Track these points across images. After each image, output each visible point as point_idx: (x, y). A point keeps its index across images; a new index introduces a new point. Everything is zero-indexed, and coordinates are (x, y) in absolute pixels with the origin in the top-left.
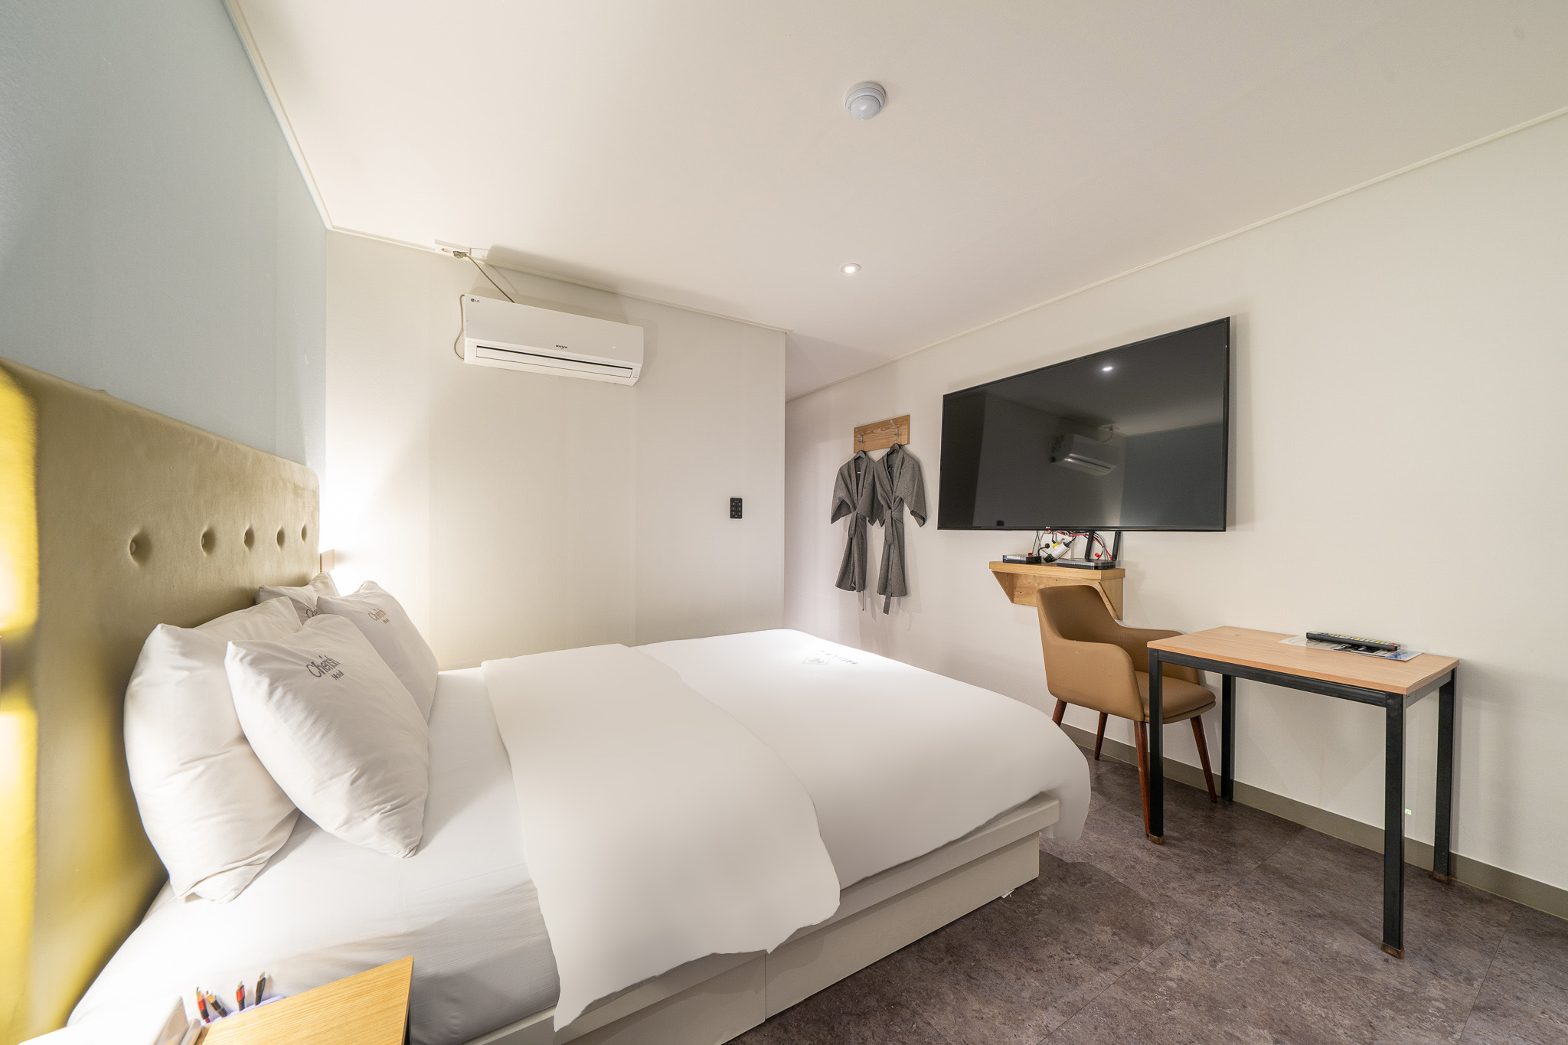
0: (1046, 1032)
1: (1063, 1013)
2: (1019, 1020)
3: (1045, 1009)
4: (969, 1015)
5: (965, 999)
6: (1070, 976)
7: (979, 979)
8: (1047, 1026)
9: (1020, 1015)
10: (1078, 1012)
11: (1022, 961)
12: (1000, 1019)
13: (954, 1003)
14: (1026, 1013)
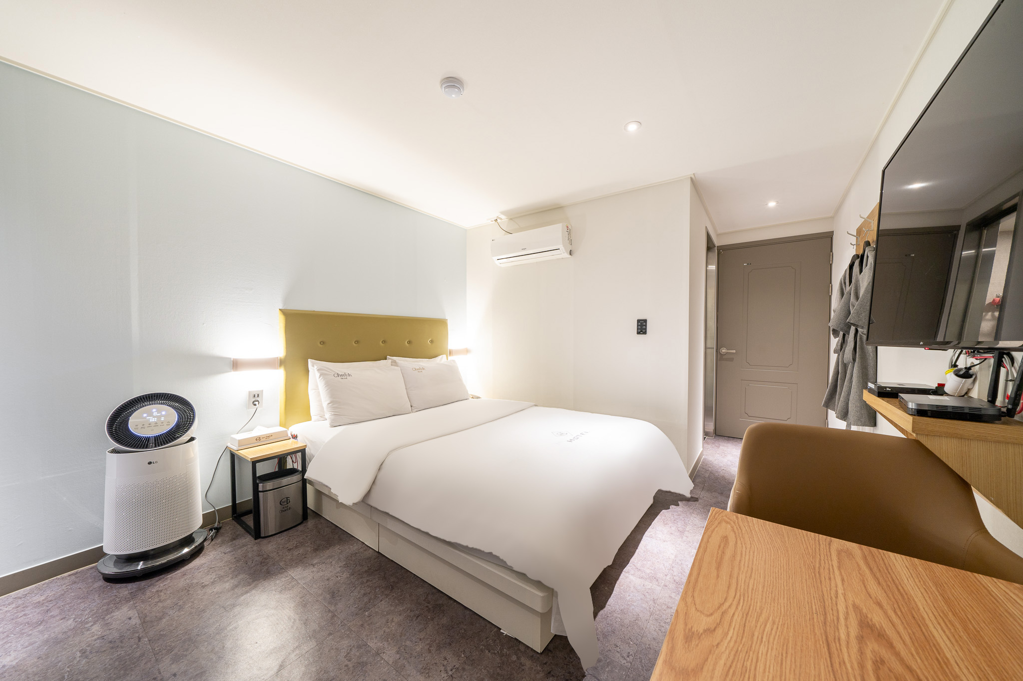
0: (379, 652)
1: (396, 662)
2: (388, 639)
3: (398, 653)
4: (390, 617)
5: (400, 615)
6: (429, 669)
7: (417, 621)
8: (384, 653)
9: (392, 640)
10: (397, 671)
11: (437, 642)
12: (387, 630)
13: (396, 610)
14: (393, 642)
